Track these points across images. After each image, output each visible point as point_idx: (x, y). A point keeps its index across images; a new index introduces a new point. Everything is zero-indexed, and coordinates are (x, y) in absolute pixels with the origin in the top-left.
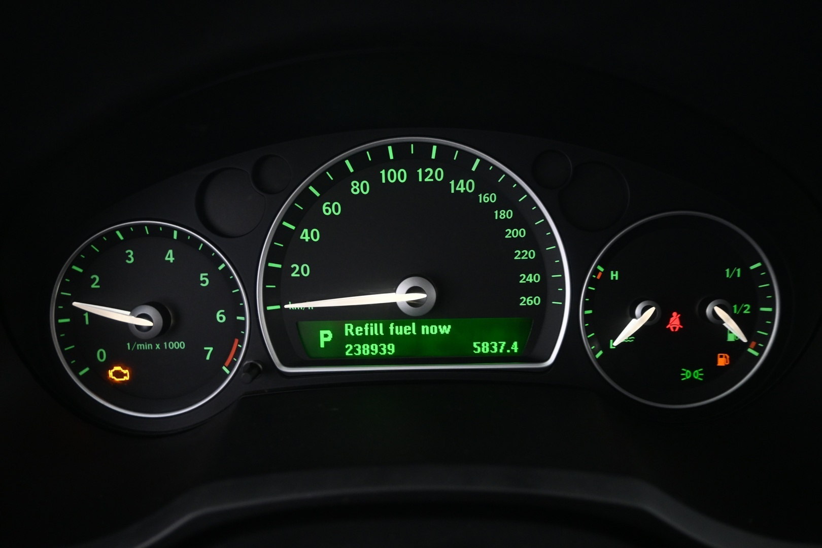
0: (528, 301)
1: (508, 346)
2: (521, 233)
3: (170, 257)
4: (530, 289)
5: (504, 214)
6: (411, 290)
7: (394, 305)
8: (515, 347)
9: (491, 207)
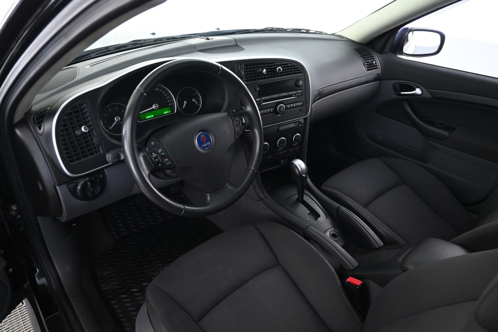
0: (170, 104)
1: (169, 112)
2: (166, 95)
3: (117, 109)
4: (170, 102)
5: (163, 92)
6: (155, 106)
7: (153, 109)
8: (170, 112)
9: (161, 92)
